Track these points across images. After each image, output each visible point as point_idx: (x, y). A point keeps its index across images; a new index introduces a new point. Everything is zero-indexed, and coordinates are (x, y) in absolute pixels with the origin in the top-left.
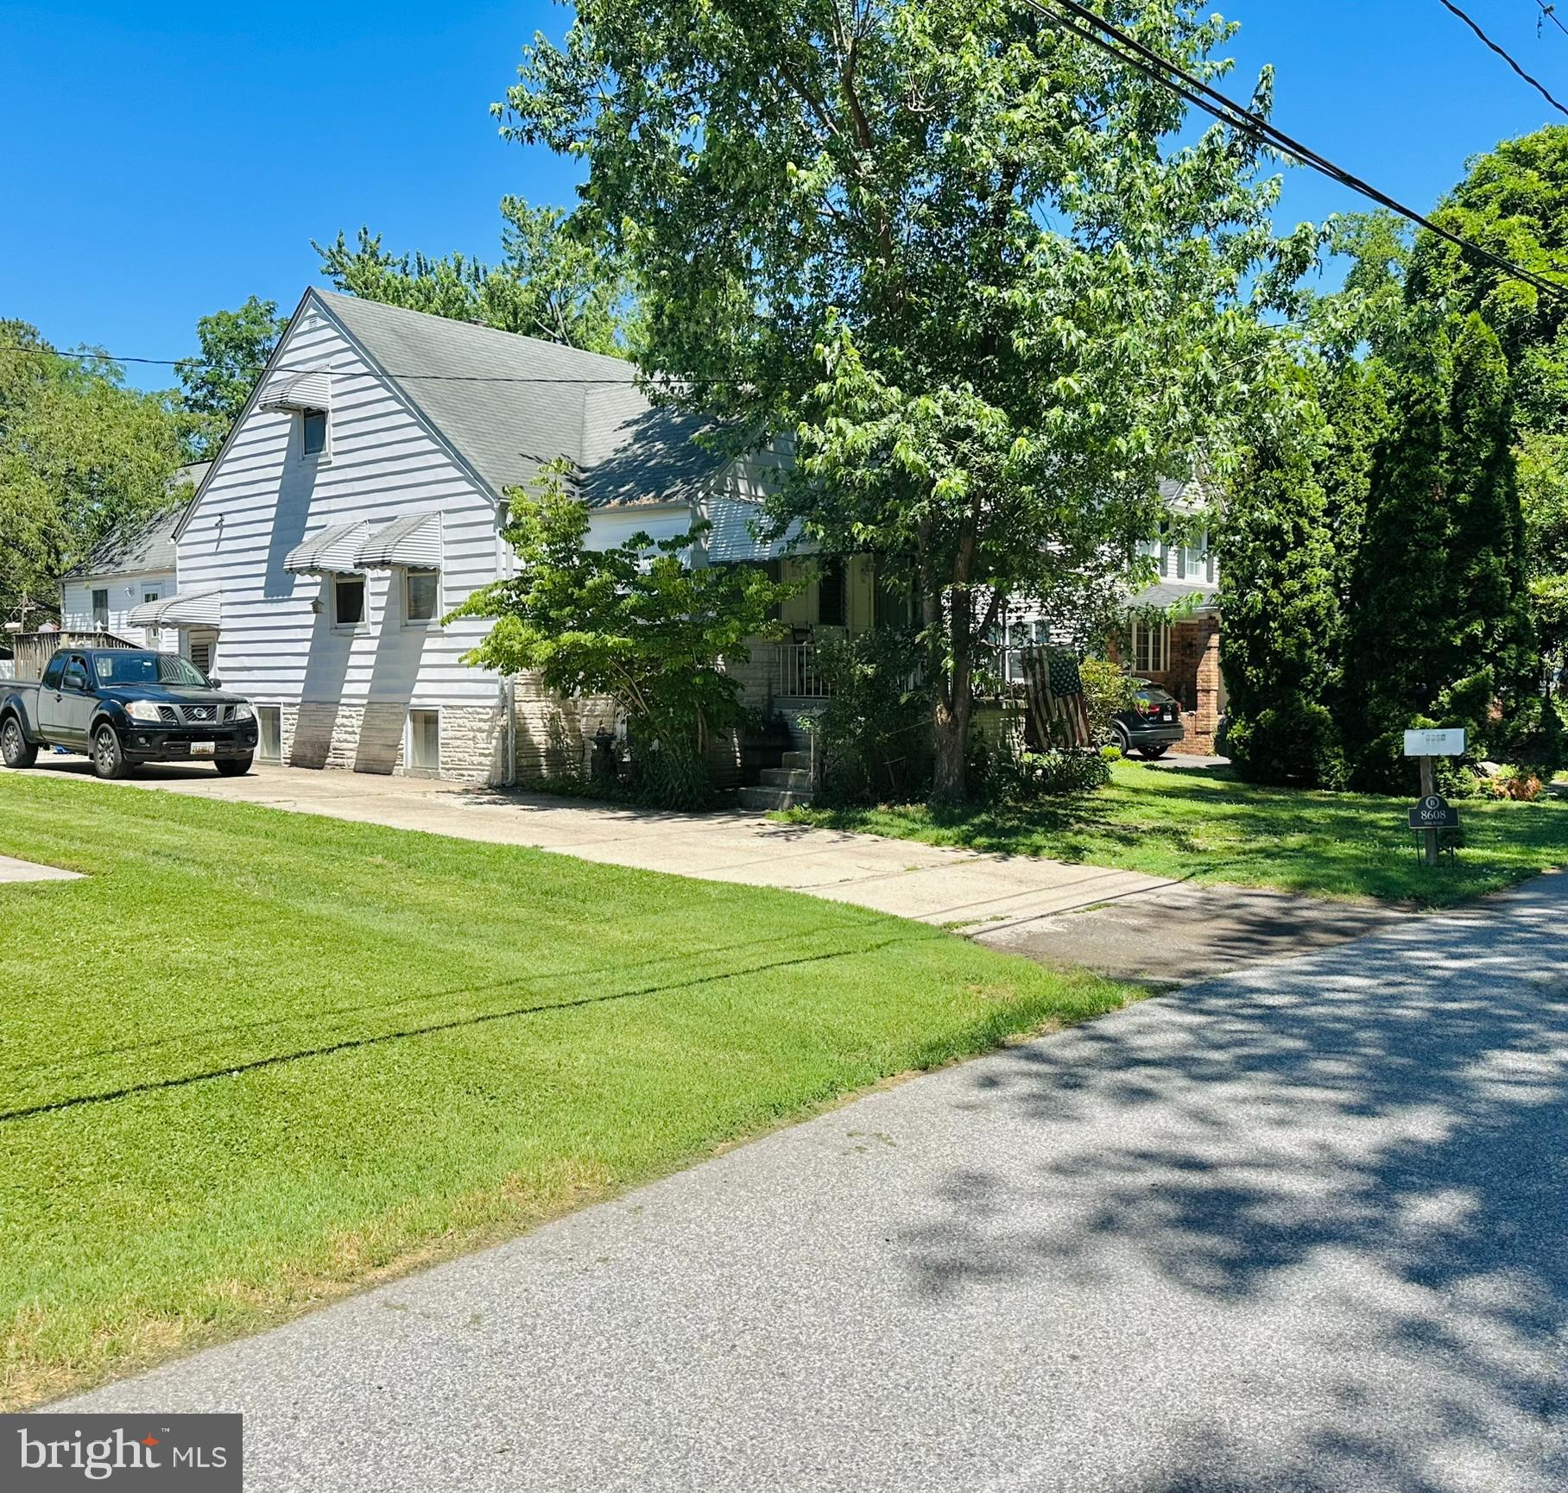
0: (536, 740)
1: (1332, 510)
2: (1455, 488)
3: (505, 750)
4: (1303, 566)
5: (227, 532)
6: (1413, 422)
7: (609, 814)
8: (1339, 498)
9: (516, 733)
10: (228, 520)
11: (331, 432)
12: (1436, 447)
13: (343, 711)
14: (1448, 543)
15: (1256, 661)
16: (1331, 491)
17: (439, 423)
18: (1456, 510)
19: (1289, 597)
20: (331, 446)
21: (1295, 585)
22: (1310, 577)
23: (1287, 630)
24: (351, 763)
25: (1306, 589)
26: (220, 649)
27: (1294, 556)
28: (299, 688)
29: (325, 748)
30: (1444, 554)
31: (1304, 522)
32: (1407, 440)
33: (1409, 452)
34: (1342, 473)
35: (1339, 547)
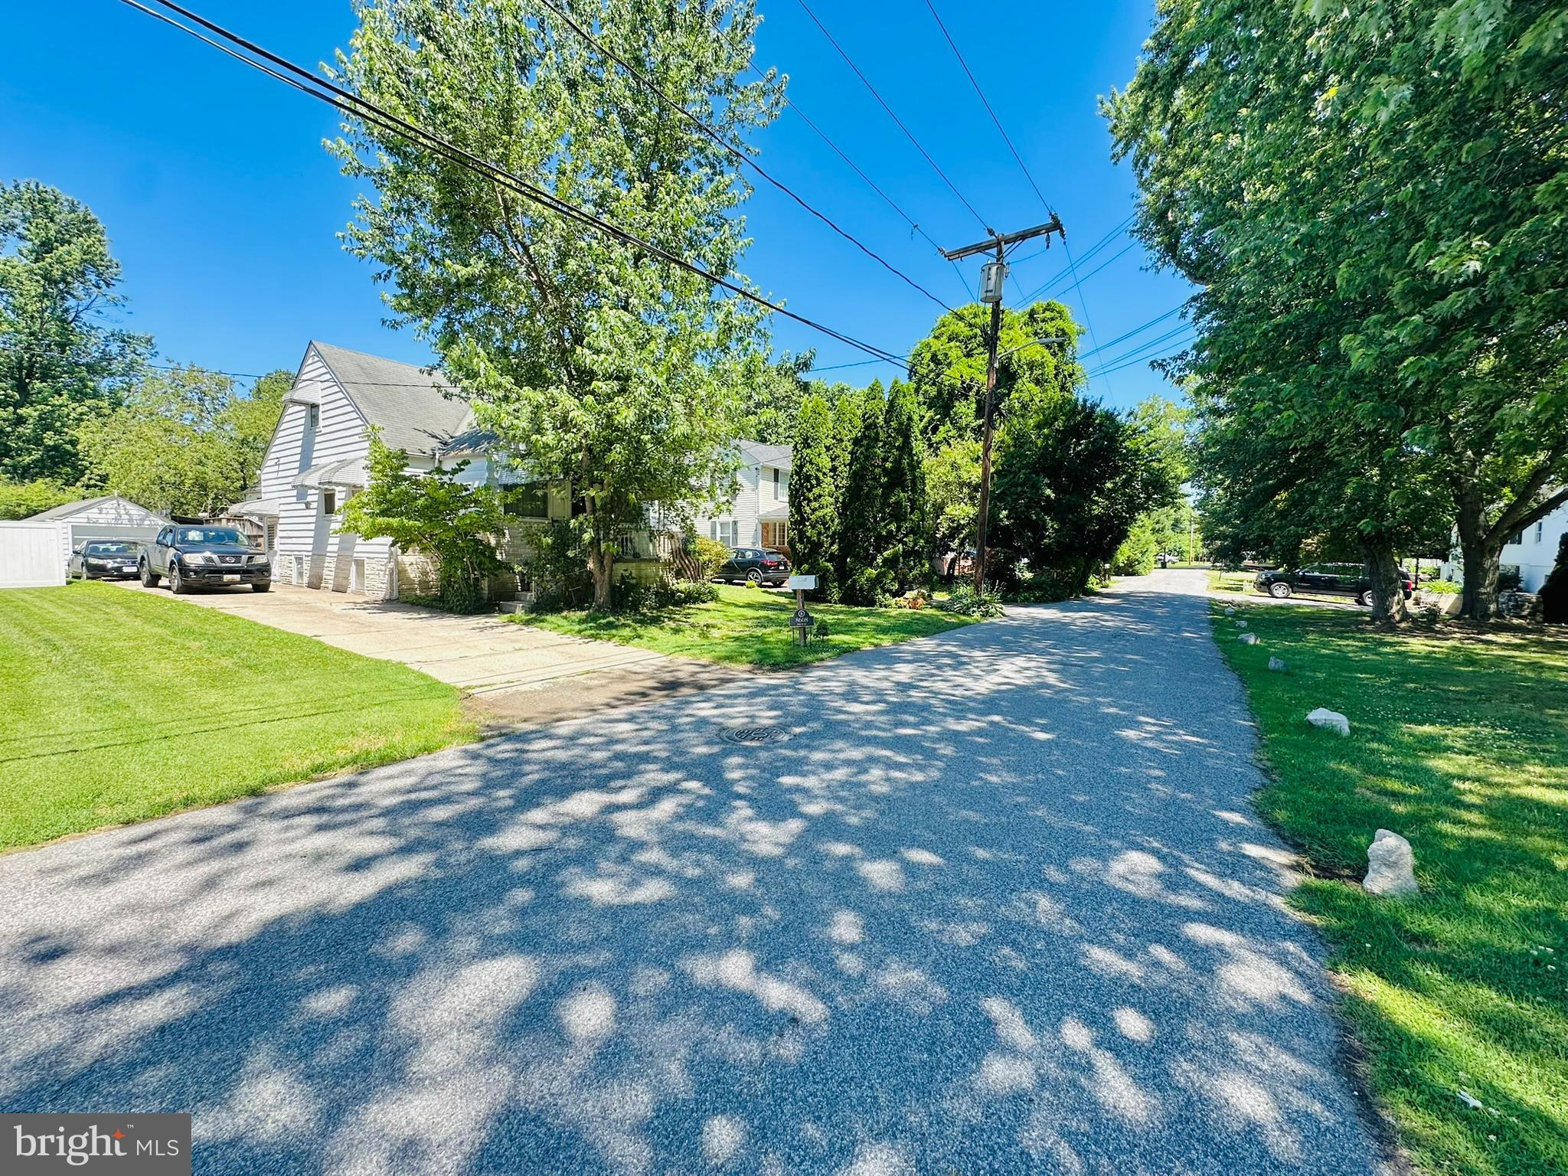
0: (412, 576)
1: (834, 469)
2: (885, 460)
3: (391, 581)
4: (820, 496)
5: (282, 467)
6: (867, 428)
7: (415, 616)
8: (836, 463)
9: (399, 573)
10: (282, 460)
11: (321, 416)
12: (877, 440)
13: (328, 559)
14: (881, 486)
15: (801, 541)
16: (833, 460)
17: (365, 411)
18: (885, 470)
19: (814, 510)
20: (321, 423)
21: (815, 504)
22: (823, 501)
23: (813, 527)
24: (331, 586)
25: (821, 507)
26: (279, 527)
27: (816, 491)
28: (310, 548)
29: (321, 579)
30: (880, 491)
31: (820, 475)
32: (864, 436)
33: (865, 442)
34: (838, 452)
35: (837, 487)
